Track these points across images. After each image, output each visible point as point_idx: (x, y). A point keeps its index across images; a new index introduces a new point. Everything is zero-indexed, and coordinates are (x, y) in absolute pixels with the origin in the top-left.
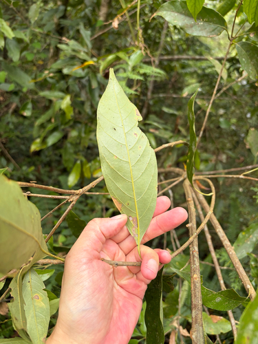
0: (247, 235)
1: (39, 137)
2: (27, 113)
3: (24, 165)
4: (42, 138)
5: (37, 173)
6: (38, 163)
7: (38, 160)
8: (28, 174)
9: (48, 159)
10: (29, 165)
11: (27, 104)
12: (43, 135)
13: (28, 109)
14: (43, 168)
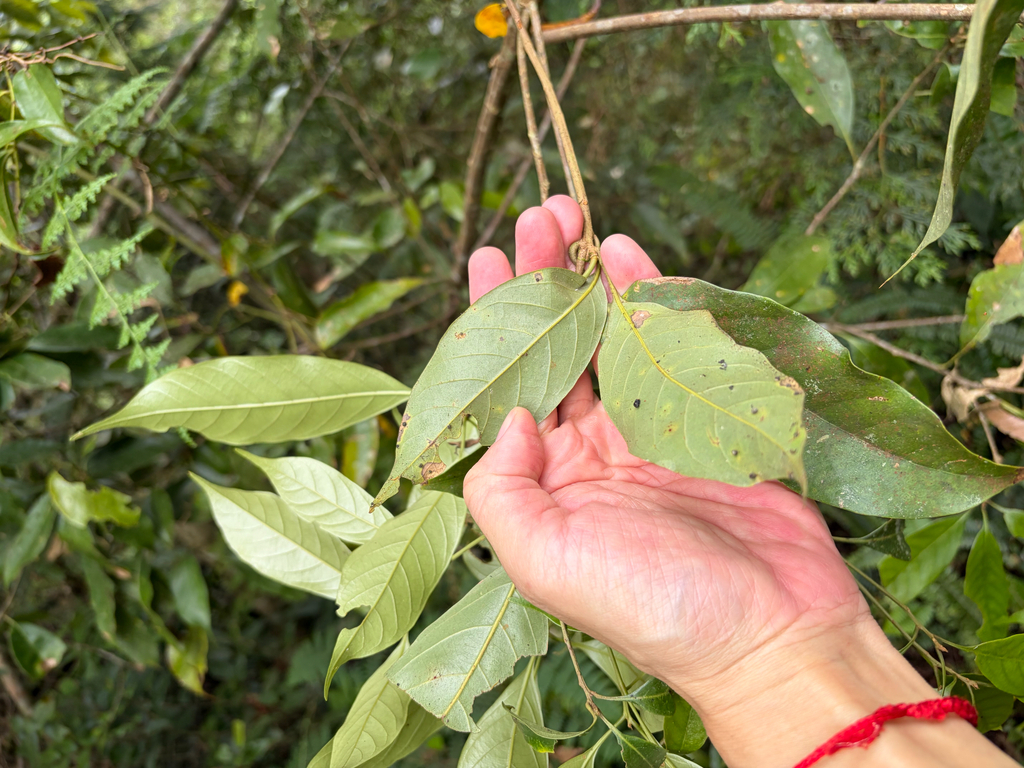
0: (791, 53)
1: (162, 647)
2: (53, 654)
3: (217, 748)
4: (169, 638)
5: (265, 720)
6: (237, 700)
7: (228, 695)
8: (248, 753)
9: (241, 660)
10: (224, 729)
11: (19, 639)
12: (161, 630)
13: (40, 641)
14: (260, 691)
